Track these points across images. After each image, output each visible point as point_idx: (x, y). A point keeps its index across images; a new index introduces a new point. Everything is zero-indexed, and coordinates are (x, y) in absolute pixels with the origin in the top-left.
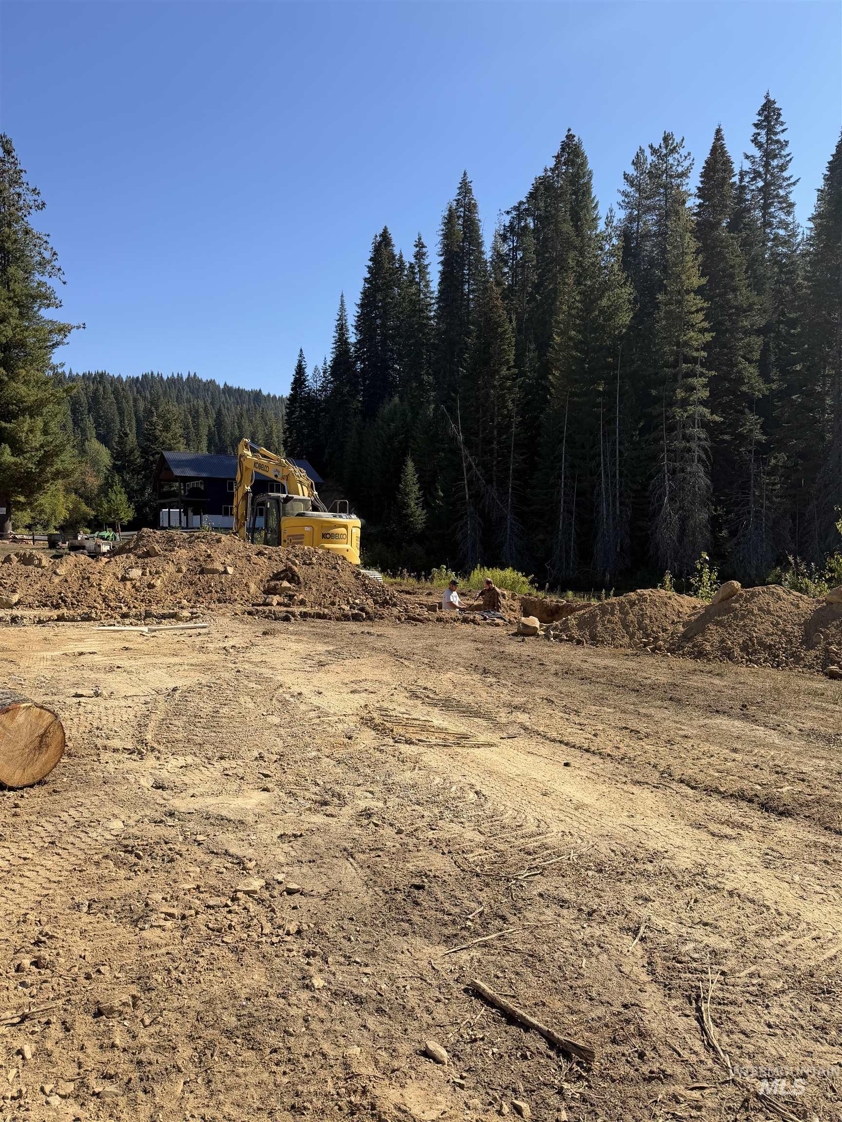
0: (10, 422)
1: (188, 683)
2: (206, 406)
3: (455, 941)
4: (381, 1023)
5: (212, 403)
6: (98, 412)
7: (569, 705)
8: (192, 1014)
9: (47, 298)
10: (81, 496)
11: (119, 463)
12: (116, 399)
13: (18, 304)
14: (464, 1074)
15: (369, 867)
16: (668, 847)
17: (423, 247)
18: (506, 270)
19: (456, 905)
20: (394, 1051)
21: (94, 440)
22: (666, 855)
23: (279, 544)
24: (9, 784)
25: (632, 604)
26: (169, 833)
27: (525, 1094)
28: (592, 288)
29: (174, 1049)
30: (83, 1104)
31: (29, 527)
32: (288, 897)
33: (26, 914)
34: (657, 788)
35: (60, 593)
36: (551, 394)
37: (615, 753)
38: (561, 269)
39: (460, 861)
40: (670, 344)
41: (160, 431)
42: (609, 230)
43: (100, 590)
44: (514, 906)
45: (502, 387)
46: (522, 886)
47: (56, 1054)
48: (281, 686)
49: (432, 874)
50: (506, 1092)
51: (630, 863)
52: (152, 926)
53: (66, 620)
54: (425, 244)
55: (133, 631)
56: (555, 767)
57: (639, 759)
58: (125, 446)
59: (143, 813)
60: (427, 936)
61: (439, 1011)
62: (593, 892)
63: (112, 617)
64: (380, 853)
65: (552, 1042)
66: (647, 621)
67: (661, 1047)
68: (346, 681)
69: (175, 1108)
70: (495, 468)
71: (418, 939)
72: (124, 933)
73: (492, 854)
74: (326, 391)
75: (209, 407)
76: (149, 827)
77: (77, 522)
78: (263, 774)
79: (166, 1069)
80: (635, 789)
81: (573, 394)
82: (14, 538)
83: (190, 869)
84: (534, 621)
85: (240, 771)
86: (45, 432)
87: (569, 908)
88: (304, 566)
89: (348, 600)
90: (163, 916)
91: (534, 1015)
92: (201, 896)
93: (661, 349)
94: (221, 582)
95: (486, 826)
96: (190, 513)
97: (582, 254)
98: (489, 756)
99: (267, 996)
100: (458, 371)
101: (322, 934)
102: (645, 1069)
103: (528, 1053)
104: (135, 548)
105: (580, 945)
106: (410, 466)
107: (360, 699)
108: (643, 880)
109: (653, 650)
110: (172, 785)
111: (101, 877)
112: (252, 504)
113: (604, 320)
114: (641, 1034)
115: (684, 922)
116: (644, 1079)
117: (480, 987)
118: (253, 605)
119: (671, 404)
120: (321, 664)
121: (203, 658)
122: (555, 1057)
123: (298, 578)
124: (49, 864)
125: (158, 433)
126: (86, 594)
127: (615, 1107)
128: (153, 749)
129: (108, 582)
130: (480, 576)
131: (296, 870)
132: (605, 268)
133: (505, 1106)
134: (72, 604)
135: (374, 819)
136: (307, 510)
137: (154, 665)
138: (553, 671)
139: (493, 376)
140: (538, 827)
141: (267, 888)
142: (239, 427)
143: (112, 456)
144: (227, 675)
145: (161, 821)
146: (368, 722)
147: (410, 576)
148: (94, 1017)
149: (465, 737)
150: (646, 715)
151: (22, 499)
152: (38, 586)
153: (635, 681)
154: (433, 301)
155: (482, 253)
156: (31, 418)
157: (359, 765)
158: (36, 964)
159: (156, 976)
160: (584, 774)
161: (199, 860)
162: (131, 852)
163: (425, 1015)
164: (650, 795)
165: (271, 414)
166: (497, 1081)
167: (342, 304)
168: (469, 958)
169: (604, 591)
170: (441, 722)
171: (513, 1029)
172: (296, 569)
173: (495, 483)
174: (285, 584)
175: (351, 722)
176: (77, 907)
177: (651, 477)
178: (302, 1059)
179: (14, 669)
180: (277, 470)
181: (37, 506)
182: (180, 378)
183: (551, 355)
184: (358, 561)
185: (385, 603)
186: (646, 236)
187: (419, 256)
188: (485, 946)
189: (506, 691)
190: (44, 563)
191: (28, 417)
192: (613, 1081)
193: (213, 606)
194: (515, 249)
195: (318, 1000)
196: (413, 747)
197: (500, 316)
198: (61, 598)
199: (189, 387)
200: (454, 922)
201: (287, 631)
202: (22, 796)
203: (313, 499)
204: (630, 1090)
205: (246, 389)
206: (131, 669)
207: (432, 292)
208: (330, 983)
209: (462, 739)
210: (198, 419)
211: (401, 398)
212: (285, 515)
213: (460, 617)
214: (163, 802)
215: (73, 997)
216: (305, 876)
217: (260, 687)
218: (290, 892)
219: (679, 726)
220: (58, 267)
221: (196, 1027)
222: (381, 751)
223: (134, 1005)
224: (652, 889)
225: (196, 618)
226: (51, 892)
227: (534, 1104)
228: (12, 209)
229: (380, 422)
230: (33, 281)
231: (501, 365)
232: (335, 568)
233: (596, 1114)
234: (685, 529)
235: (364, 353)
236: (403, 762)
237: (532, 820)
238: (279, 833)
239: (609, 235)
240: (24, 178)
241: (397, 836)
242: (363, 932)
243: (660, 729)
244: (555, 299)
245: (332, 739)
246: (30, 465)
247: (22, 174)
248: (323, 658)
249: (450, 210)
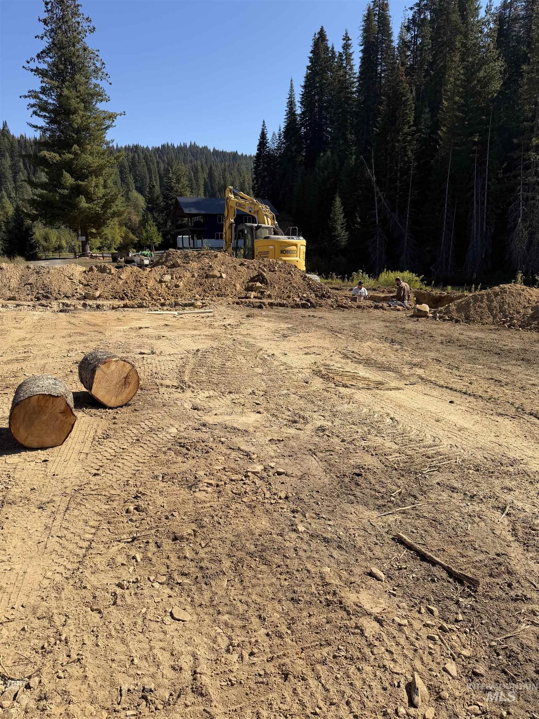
0: (84, 181)
1: (205, 347)
2: (202, 165)
3: (384, 509)
4: (341, 555)
5: (206, 163)
6: (135, 172)
7: (451, 363)
8: (228, 542)
9: (100, 96)
10: (129, 229)
11: (150, 206)
12: (146, 162)
13: (83, 101)
14: (395, 588)
15: (326, 461)
16: (523, 457)
17: (349, 39)
18: (409, 53)
19: (383, 487)
20: (351, 571)
21: (134, 191)
22: (522, 462)
23: (253, 258)
24: (109, 405)
25: (496, 295)
26: (205, 436)
27: (435, 602)
28: (473, 64)
29: (220, 561)
30: (172, 589)
31: (99, 249)
32: (278, 477)
33: (128, 481)
34: (514, 418)
35: (123, 291)
36: (439, 145)
37: (484, 395)
38: (450, 50)
39: (383, 460)
40: (530, 103)
41: (175, 183)
42: (488, 16)
43: (147, 288)
44: (421, 490)
45: (404, 141)
46: (425, 477)
47: (154, 560)
48: (261, 349)
49: (366, 467)
50: (423, 600)
51: (497, 466)
52: (200, 490)
53: (128, 307)
54: (350, 38)
55: (169, 314)
56: (444, 403)
57: (501, 399)
58: (153, 194)
59: (188, 424)
60: (366, 505)
61: (377, 550)
62: (473, 484)
63: (155, 305)
64: (332, 453)
65: (451, 574)
66: (506, 307)
67: (523, 581)
68: (301, 347)
69: (224, 594)
70: (397, 200)
71: (360, 506)
72: (184, 494)
73: (404, 457)
74: (281, 149)
75: (205, 165)
76: (192, 432)
77: (128, 245)
78: (256, 403)
79: (217, 573)
80: (499, 419)
81: (456, 144)
82: (92, 255)
83: (219, 458)
84: (425, 307)
85: (242, 401)
86: (105, 187)
87: (457, 492)
88: (270, 273)
89: (298, 295)
90: (206, 484)
91: (438, 556)
92: (227, 473)
93: (523, 107)
94: (219, 283)
95: (399, 439)
96: (195, 238)
97: (466, 36)
98: (398, 395)
99: (271, 534)
100: (373, 130)
101: (301, 499)
102: (512, 593)
103: (436, 579)
104: (166, 262)
105: (466, 516)
106: (338, 201)
107: (311, 359)
108: (507, 477)
109: (509, 326)
110: (203, 408)
111: (168, 461)
112: (235, 231)
113: (481, 88)
114: (509, 573)
115: (536, 505)
116: (512, 600)
117: (402, 538)
118: (239, 298)
119: (528, 150)
120: (285, 336)
121: (212, 331)
122: (453, 582)
123: (267, 280)
124: (137, 452)
125: (173, 185)
126: (139, 291)
127: (493, 614)
128: (189, 387)
129: (151, 283)
130: (386, 277)
131: (281, 461)
132: (484, 47)
133: (422, 608)
134: (131, 297)
135: (327, 433)
136: (271, 234)
137: (184, 335)
138: (439, 341)
139: (398, 133)
140: (434, 441)
141: (265, 471)
142: (223, 178)
143: (146, 201)
144: (227, 342)
145: (199, 429)
146: (317, 373)
147: (337, 278)
148: (173, 541)
149: (381, 383)
150: (505, 370)
151: (94, 231)
152: (110, 286)
153: (497, 347)
154: (355, 80)
155: (392, 41)
156: (96, 177)
157: (314, 399)
158: (137, 509)
159: (205, 519)
160: (464, 408)
161: (223, 452)
162: (183, 447)
163: (368, 552)
164: (509, 422)
165: (243, 167)
166: (416, 593)
167: (292, 87)
168: (394, 519)
169: (473, 286)
170: (364, 373)
171: (425, 564)
172: (265, 274)
173: (397, 211)
174: (258, 284)
175: (307, 373)
176: (156, 477)
177: (510, 204)
178: (295, 572)
179: (102, 337)
180: (251, 208)
181: (103, 235)
182: (185, 146)
183: (440, 115)
184: (304, 269)
185: (323, 296)
186: (516, 19)
187: (346, 46)
188: (404, 513)
189: (407, 354)
190: (113, 271)
191: (94, 177)
192: (492, 599)
193: (214, 299)
194: (416, 37)
195: (302, 539)
196: (347, 389)
197: (404, 88)
198: (124, 293)
199: (191, 152)
200: (383, 497)
201: (261, 315)
202: (117, 413)
203: (274, 226)
204: (503, 605)
205: (228, 152)
206: (171, 338)
207: (355, 74)
208: (308, 529)
209: (379, 385)
210: (197, 174)
211: (332, 153)
212: (256, 238)
213: (373, 305)
214: (199, 418)
215: (160, 529)
216: (287, 464)
217: (248, 350)
218: (279, 474)
219: (528, 377)
220: (106, 73)
221: (231, 550)
222: (327, 391)
223: (195, 535)
224: (513, 483)
225: (205, 306)
226: (140, 468)
227: (440, 609)
228: (75, 33)
229: (317, 170)
230: (91, 84)
231: (404, 124)
232: (290, 274)
233: (481, 618)
234: (532, 241)
235: (306, 121)
236: (342, 398)
237: (430, 437)
238: (269, 438)
239: (488, 21)
240: (81, 10)
241: (341, 443)
242: (326, 500)
243: (516, 380)
244: (444, 74)
245: (296, 383)
246: (98, 209)
247: (79, 8)
248: (285, 332)
249: (369, 10)
